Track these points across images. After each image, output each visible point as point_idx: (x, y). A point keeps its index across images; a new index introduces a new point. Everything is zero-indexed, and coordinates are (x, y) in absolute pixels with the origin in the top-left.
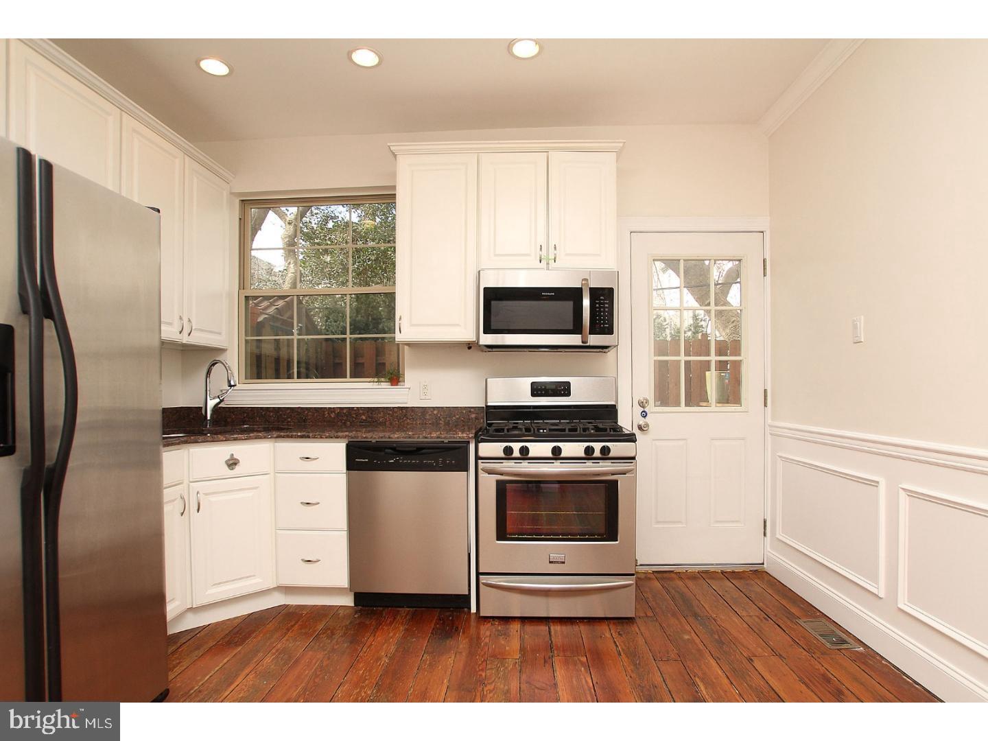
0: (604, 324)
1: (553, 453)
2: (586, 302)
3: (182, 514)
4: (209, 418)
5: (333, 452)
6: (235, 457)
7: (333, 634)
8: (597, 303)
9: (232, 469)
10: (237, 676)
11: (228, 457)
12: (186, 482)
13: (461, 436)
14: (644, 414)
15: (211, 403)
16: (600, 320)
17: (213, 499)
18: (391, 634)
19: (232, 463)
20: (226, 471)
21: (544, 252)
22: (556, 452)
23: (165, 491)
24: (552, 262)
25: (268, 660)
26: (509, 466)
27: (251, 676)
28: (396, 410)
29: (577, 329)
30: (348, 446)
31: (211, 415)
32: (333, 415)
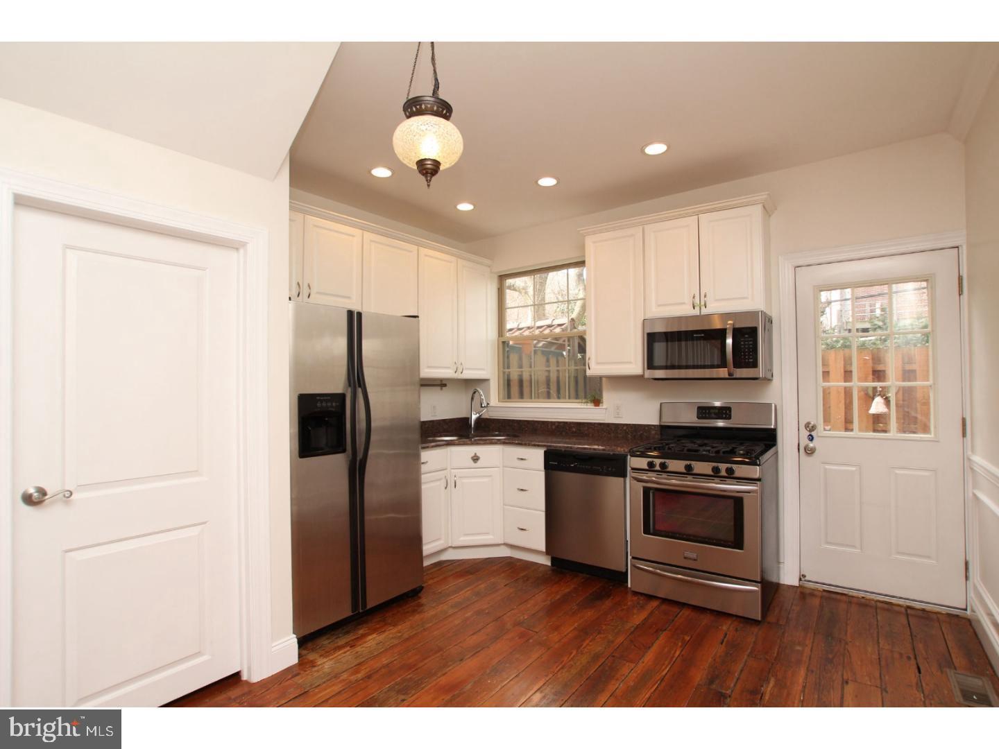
0: (749, 358)
1: (686, 470)
2: (729, 341)
3: (446, 488)
4: (473, 426)
5: (536, 456)
6: (478, 455)
7: (527, 580)
8: (742, 341)
9: (475, 462)
10: (462, 590)
11: (473, 455)
12: (449, 469)
13: (620, 450)
14: (811, 438)
15: (474, 417)
16: (745, 355)
17: (465, 481)
18: (563, 589)
19: (476, 459)
20: (472, 463)
21: (697, 301)
22: (689, 468)
23: (423, 476)
24: (703, 308)
25: (483, 586)
26: (652, 476)
27: (469, 592)
28: (596, 425)
29: (723, 364)
30: (545, 453)
31: (475, 425)
32: (554, 427)
